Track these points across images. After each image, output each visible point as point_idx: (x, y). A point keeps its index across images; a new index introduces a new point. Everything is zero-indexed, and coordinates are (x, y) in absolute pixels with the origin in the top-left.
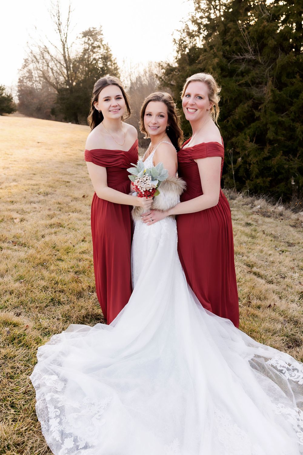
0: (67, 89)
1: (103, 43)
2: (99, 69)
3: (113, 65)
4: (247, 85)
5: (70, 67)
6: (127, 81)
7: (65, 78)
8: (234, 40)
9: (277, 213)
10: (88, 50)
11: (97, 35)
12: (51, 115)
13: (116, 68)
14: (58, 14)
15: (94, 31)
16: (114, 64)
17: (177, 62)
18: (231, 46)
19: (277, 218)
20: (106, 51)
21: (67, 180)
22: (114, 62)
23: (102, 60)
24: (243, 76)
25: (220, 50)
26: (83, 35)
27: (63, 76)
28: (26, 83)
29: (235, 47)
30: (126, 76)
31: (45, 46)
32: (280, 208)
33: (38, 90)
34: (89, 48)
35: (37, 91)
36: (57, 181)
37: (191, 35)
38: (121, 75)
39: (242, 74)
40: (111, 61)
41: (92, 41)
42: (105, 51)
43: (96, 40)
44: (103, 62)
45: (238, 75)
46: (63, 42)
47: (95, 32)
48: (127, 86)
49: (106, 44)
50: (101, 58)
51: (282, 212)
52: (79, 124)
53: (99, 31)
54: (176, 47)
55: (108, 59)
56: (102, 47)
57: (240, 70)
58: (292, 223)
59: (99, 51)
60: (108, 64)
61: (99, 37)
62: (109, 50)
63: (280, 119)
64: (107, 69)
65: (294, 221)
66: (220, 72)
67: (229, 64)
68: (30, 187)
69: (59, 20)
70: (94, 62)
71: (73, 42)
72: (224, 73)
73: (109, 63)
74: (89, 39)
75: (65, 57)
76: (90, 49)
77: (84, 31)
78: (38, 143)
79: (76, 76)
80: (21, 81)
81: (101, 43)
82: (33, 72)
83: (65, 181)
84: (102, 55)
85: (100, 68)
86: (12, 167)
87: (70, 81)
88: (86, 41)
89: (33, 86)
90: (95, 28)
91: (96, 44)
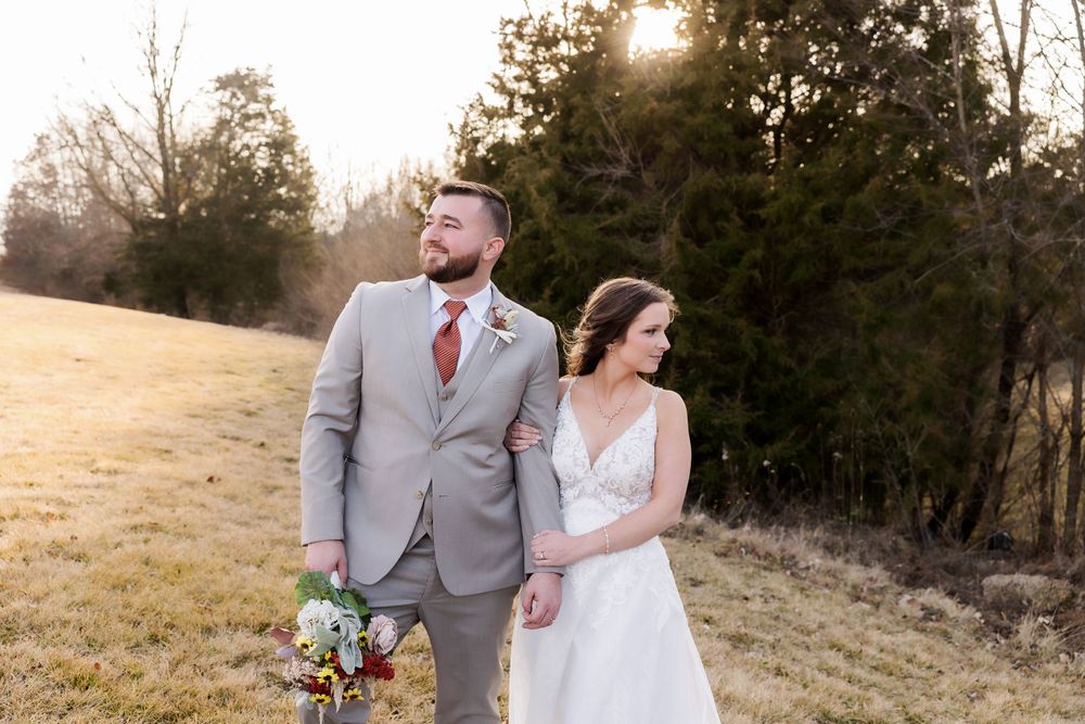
0: (158, 222)
1: (273, 107)
2: (260, 172)
3: (299, 164)
4: (615, 230)
5: (174, 164)
6: (339, 206)
7: (156, 191)
8: (586, 133)
9: (691, 528)
10: (229, 122)
11: (257, 88)
12: (103, 292)
13: (308, 171)
14: (151, 31)
15: (247, 76)
16: (302, 161)
17: (457, 173)
18: (583, 147)
19: (686, 538)
20: (281, 128)
21: (165, 448)
22: (300, 157)
23: (270, 150)
24: (612, 212)
25: (556, 153)
26: (218, 85)
27: (152, 186)
28: (33, 199)
29: (591, 148)
30: (334, 194)
31: (106, 108)
32: (698, 518)
33: (70, 221)
34: (232, 116)
35: (66, 223)
36: (139, 448)
37: (491, 114)
38: (322, 189)
39: (611, 207)
40: (292, 153)
41: (243, 100)
42: (277, 127)
43: (254, 98)
44: (271, 154)
45: (598, 210)
46: (159, 100)
47: (252, 79)
48: (336, 218)
49: (282, 110)
50: (267, 145)
51: (702, 525)
52: (188, 318)
53: (264, 76)
54: (454, 142)
55: (284, 146)
56: (269, 117)
57: (603, 198)
58: (719, 549)
59: (262, 126)
60: (284, 161)
61: (262, 92)
62: (289, 125)
63: (702, 311)
64: (279, 174)
65: (724, 544)
66: (556, 198)
67: (579, 184)
68: (68, 457)
69: (152, 44)
70: (245, 153)
71: (189, 101)
72: (566, 204)
73: (287, 158)
74: (234, 95)
75: (161, 137)
76: (237, 121)
77: (222, 75)
78: (78, 360)
79: (189, 188)
80: (17, 194)
81: (268, 108)
82: (59, 170)
83: (160, 450)
84: (267, 136)
85: (262, 168)
86: (13, 414)
87: (173, 203)
88: (224, 101)
89: (54, 209)
90: (253, 70)
91: (253, 108)
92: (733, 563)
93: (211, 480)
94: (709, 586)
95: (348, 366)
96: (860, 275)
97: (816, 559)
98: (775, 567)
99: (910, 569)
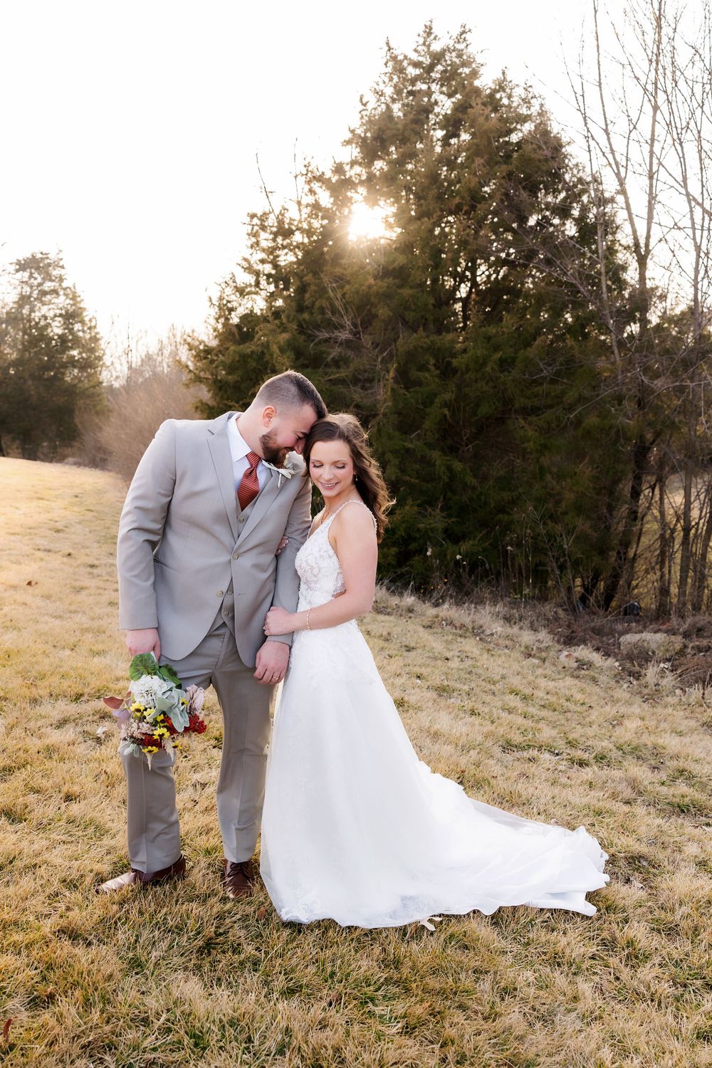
1: (64, 285)
2: (55, 337)
3: (88, 331)
4: (342, 382)
6: (121, 365)
8: (317, 304)
9: (404, 608)
10: (29, 297)
11: (51, 269)
13: (95, 336)
15: (43, 258)
16: (90, 328)
17: (216, 337)
18: (314, 315)
19: (401, 615)
20: (72, 302)
22: (89, 325)
23: (64, 320)
24: (338, 367)
25: (294, 320)
26: (18, 267)
29: (320, 316)
30: (117, 354)
32: (410, 600)
34: (31, 293)
37: (241, 292)
38: (107, 352)
39: (337, 363)
40: (83, 322)
41: (39, 280)
42: (68, 301)
43: (48, 277)
44: (65, 324)
45: (328, 365)
47: (46, 261)
48: (120, 374)
49: (72, 287)
50: (61, 315)
51: (413, 605)
53: (56, 259)
54: (214, 311)
55: (75, 317)
56: (61, 292)
57: (332, 356)
58: (426, 623)
59: (55, 300)
61: (55, 272)
62: (78, 299)
63: (407, 444)
64: (72, 339)
65: (430, 619)
66: (293, 356)
67: (312, 345)
70: (43, 323)
72: (301, 361)
73: (77, 327)
74: (31, 276)
76: (36, 296)
77: (20, 258)
81: (61, 285)
84: (61, 309)
85: (57, 335)
88: (24, 280)
90: (46, 254)
91: (48, 286)
92: (436, 633)
93: (29, 583)
94: (419, 651)
95: (162, 492)
96: (527, 412)
97: (498, 628)
98: (468, 634)
99: (567, 632)
